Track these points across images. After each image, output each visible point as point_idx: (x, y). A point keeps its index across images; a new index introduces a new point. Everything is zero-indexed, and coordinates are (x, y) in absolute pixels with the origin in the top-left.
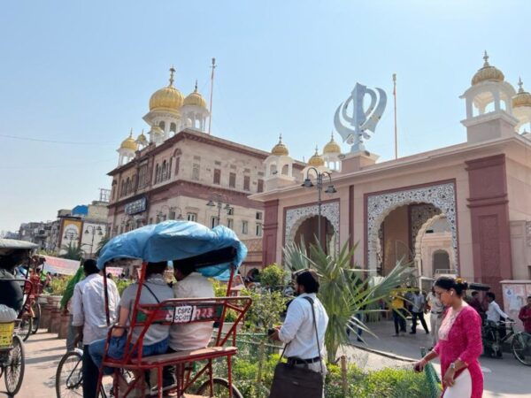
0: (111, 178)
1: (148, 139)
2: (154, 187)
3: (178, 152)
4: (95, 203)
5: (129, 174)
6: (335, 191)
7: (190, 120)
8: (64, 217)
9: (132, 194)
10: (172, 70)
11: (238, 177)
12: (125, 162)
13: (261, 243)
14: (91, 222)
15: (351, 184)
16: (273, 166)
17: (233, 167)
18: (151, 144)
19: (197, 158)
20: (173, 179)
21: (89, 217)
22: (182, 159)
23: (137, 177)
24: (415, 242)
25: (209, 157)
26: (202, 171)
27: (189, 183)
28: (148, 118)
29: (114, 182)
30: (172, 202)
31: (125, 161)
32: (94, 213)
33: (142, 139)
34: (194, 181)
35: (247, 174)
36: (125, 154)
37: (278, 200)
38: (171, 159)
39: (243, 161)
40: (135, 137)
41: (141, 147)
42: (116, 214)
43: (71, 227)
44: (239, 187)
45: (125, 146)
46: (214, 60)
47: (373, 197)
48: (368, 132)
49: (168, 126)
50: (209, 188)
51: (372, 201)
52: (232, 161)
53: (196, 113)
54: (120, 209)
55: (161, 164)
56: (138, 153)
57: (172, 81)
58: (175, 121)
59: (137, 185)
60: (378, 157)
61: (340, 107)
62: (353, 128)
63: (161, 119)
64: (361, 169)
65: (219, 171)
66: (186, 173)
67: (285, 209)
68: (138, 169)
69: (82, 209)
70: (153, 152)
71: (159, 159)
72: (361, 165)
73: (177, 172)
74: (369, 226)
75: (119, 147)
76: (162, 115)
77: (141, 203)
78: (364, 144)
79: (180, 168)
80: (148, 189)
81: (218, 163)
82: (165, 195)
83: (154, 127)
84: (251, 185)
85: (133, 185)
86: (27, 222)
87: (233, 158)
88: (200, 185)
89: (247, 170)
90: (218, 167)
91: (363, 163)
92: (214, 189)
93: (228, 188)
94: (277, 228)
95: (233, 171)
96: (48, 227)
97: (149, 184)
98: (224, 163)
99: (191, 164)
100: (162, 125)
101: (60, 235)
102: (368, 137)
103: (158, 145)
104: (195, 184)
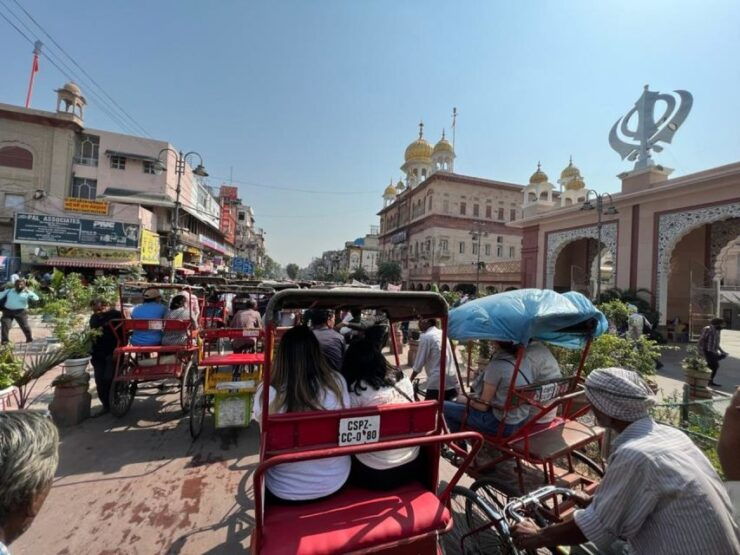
0: (379, 217)
1: (405, 185)
2: (412, 222)
3: (431, 192)
4: (368, 236)
5: (392, 213)
6: (616, 212)
7: (438, 165)
8: (350, 247)
9: (395, 228)
10: (421, 125)
11: (481, 208)
12: (388, 205)
13: (519, 265)
14: (367, 249)
15: (635, 203)
16: (531, 194)
17: (477, 199)
18: (408, 188)
19: (446, 195)
20: (428, 213)
21: (365, 246)
22: (435, 197)
23: (399, 215)
24: (714, 261)
25: (455, 193)
26: (450, 205)
27: (441, 216)
28: (404, 168)
29: (382, 220)
30: (427, 232)
31: (389, 203)
32: (368, 244)
33: (400, 185)
34: (445, 214)
35: (489, 204)
36: (388, 198)
37: (538, 226)
38: (425, 198)
39: (484, 193)
40: (395, 185)
41: (400, 191)
42: (384, 244)
43: (355, 254)
44: (495, 217)
45: (388, 192)
46: (455, 109)
47: (667, 216)
48: (659, 143)
49: (420, 172)
50: (456, 219)
51: (665, 221)
52: (475, 194)
53: (444, 156)
54: (387, 240)
55: (416, 203)
56: (398, 196)
57: (421, 134)
58: (425, 167)
59: (398, 221)
60: (671, 171)
61: (618, 123)
62: (638, 143)
63: (414, 167)
64: (651, 186)
65: (465, 204)
66: (438, 208)
67: (547, 234)
68: (399, 209)
69: (360, 241)
70: (410, 194)
71: (415, 199)
72: (651, 182)
73: (430, 208)
74: (660, 246)
75: (383, 193)
76: (415, 163)
77: (403, 234)
78: (652, 158)
79: (433, 204)
80: (407, 224)
81: (463, 197)
82: (421, 227)
83: (409, 174)
84: (493, 213)
85: (396, 221)
86: (326, 250)
87: (476, 191)
88: (449, 217)
89: (489, 201)
90: (463, 201)
91: (653, 180)
92: (461, 219)
93: (472, 217)
94: (537, 251)
95: (477, 203)
96: (339, 254)
97: (408, 219)
98: (468, 196)
99: (442, 200)
100: (415, 171)
101: (348, 259)
102: (659, 149)
103: (413, 188)
104: (445, 217)
